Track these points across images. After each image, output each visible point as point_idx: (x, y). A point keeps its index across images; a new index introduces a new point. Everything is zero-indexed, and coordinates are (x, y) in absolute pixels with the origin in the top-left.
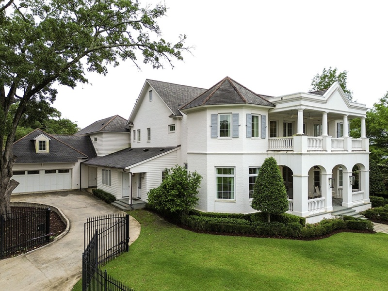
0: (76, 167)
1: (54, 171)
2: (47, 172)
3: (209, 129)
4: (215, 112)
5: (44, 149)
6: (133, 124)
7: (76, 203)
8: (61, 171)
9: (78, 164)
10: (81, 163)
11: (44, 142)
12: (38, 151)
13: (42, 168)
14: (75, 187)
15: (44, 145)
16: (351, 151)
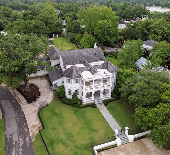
3: (66, 81)
4: (67, 78)
14: (46, 74)
16: (103, 87)
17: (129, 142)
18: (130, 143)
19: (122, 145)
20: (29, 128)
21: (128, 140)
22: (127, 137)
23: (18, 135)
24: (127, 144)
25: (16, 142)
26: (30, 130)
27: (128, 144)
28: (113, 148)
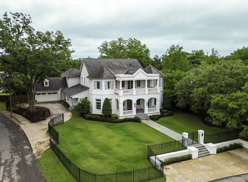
0: (59, 92)
1: (51, 93)
2: (49, 94)
3: (93, 86)
4: (95, 81)
5: (47, 85)
6: (80, 74)
7: (57, 107)
8: (54, 93)
9: (60, 91)
10: (61, 90)
11: (47, 82)
12: (45, 86)
13: (47, 92)
14: (59, 100)
15: (47, 83)
16: (148, 94)
17: (210, 154)
18: (212, 156)
19: (199, 157)
20: (32, 145)
21: (207, 152)
23: (11, 152)
24: (207, 157)
25: (6, 161)
26: (33, 147)
28: (186, 161)
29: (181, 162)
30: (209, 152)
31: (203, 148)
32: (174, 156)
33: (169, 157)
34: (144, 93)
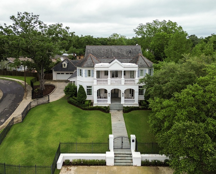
3: (77, 73)
8: (70, 73)
12: (63, 67)
13: (65, 72)
15: (65, 65)
16: (124, 84)
17: (132, 165)
18: (133, 167)
19: (115, 165)
20: (8, 119)
21: (130, 161)
22: (131, 154)
24: (125, 167)
26: (6, 121)
27: (128, 167)
28: (96, 167)
29: (91, 166)
30: (132, 162)
31: (129, 155)
32: (84, 158)
33: (79, 158)
34: (120, 83)
